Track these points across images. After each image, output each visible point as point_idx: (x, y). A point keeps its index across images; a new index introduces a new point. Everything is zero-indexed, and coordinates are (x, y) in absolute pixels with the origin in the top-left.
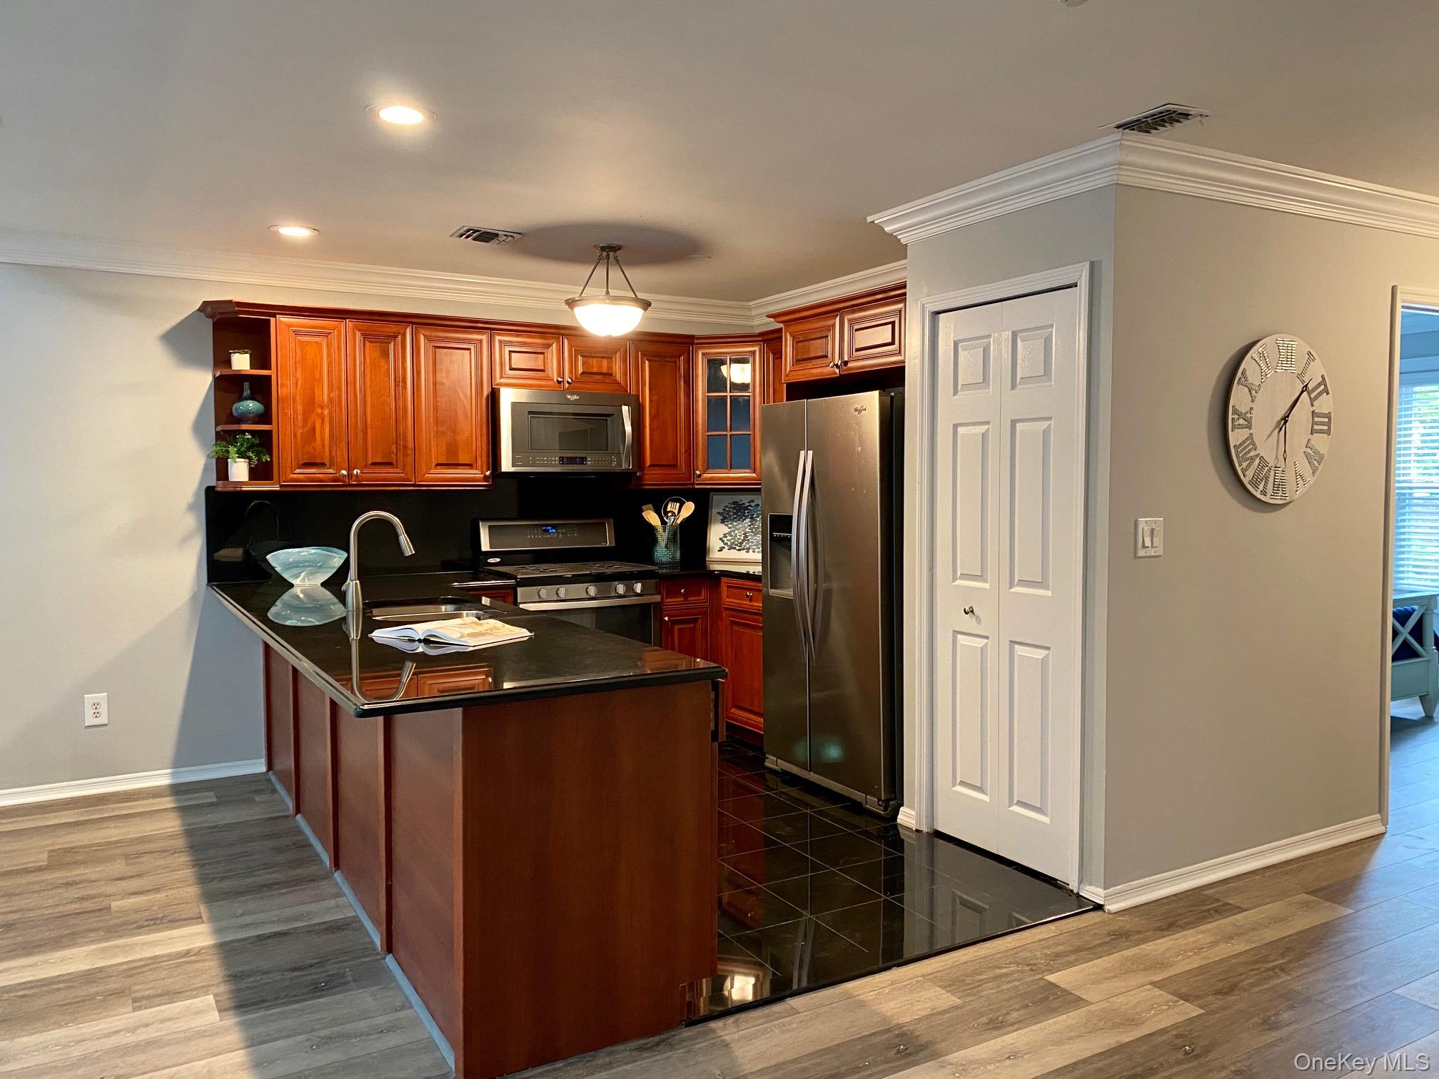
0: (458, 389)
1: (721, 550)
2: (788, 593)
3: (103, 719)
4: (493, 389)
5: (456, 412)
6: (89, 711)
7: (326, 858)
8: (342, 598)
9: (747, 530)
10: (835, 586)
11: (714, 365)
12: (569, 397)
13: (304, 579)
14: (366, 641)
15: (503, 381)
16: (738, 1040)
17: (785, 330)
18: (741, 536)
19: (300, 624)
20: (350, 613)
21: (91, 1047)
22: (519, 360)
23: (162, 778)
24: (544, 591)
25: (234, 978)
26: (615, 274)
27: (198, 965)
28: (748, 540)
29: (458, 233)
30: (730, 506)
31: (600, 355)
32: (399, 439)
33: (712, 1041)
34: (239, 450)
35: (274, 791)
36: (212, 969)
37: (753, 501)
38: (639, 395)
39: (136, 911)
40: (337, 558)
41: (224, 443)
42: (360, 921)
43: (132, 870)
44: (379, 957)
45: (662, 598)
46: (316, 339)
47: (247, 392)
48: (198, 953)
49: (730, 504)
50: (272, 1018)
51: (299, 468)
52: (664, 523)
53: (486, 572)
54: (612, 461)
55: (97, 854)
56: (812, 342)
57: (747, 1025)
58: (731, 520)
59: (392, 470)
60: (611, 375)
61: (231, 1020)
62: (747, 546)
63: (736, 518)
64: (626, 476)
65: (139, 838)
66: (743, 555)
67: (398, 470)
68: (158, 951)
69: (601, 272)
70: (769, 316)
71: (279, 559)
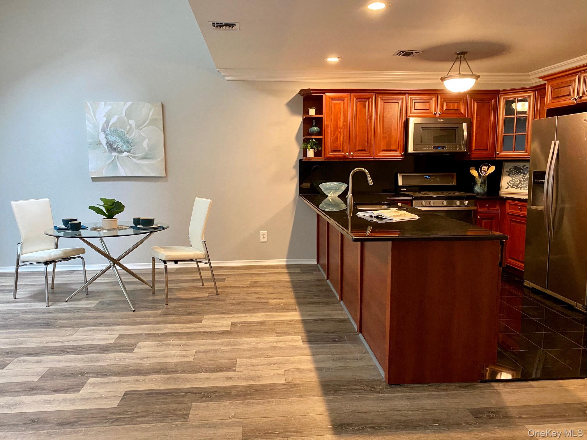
0: (393, 119)
1: (507, 188)
2: (541, 208)
3: (266, 240)
4: (407, 118)
5: (391, 128)
6: (262, 237)
7: (338, 296)
8: (345, 202)
9: (521, 179)
10: (567, 206)
11: (509, 103)
12: (439, 120)
13: (331, 194)
14: (354, 217)
15: (411, 115)
16: (505, 392)
17: (548, 84)
18: (518, 182)
19: (330, 211)
20: (349, 207)
21: (264, 345)
22: (418, 106)
23: (283, 262)
24: (424, 203)
25: (307, 331)
26: (464, 65)
27: (296, 325)
28: (521, 184)
29: (396, 54)
30: (513, 168)
31: (455, 101)
32: (368, 141)
33: (492, 390)
34: (311, 145)
35: (320, 271)
36: (300, 327)
37: (525, 166)
38: (471, 119)
39: (276, 304)
40: (344, 186)
41: (306, 143)
42: (350, 320)
43: (274, 291)
44: (357, 334)
45: (477, 208)
46: (339, 102)
47: (314, 124)
48: (296, 321)
49: (513, 167)
50: (320, 347)
51: (331, 152)
52: (480, 175)
53: (400, 194)
54: (457, 148)
55: (264, 284)
56: (562, 89)
57: (509, 388)
58: (513, 174)
59: (366, 153)
60: (459, 110)
61: (306, 345)
62: (521, 187)
63: (516, 174)
64: (463, 154)
65: (277, 281)
66: (518, 191)
67: (367, 153)
68: (283, 319)
69: (457, 64)
70: (539, 78)
71: (324, 186)
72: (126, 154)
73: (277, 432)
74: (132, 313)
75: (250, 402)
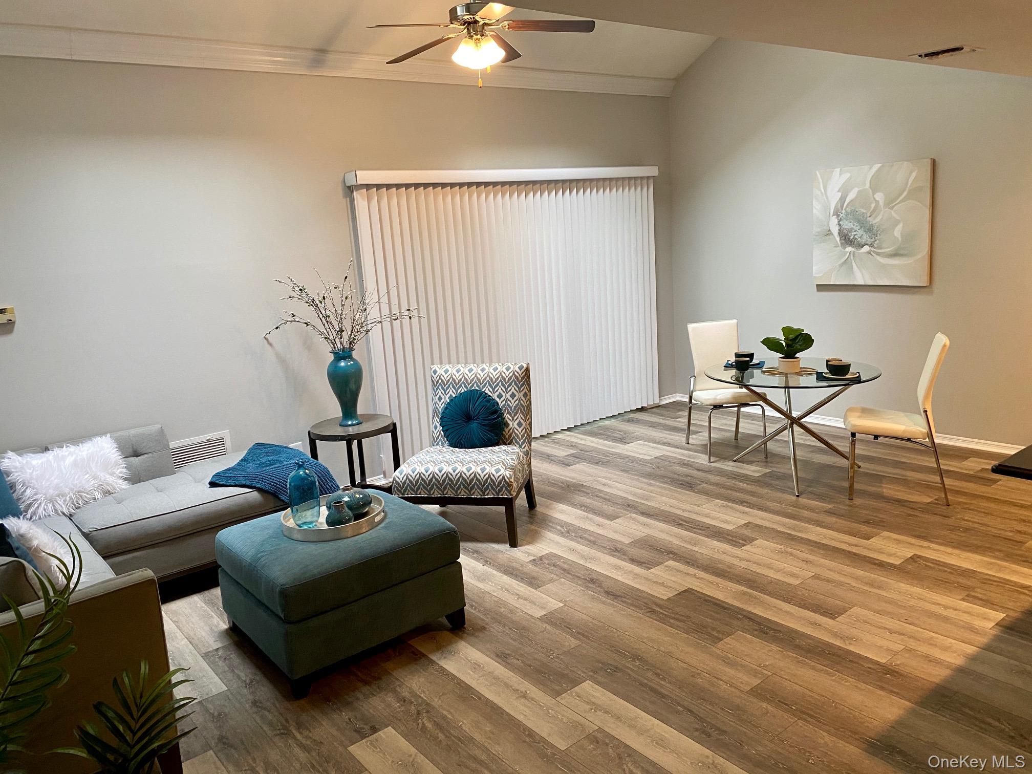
27: (1023, 596)
36: (1028, 603)
68: (1014, 578)
72: (866, 248)
73: (794, 708)
74: (794, 498)
75: (805, 661)
